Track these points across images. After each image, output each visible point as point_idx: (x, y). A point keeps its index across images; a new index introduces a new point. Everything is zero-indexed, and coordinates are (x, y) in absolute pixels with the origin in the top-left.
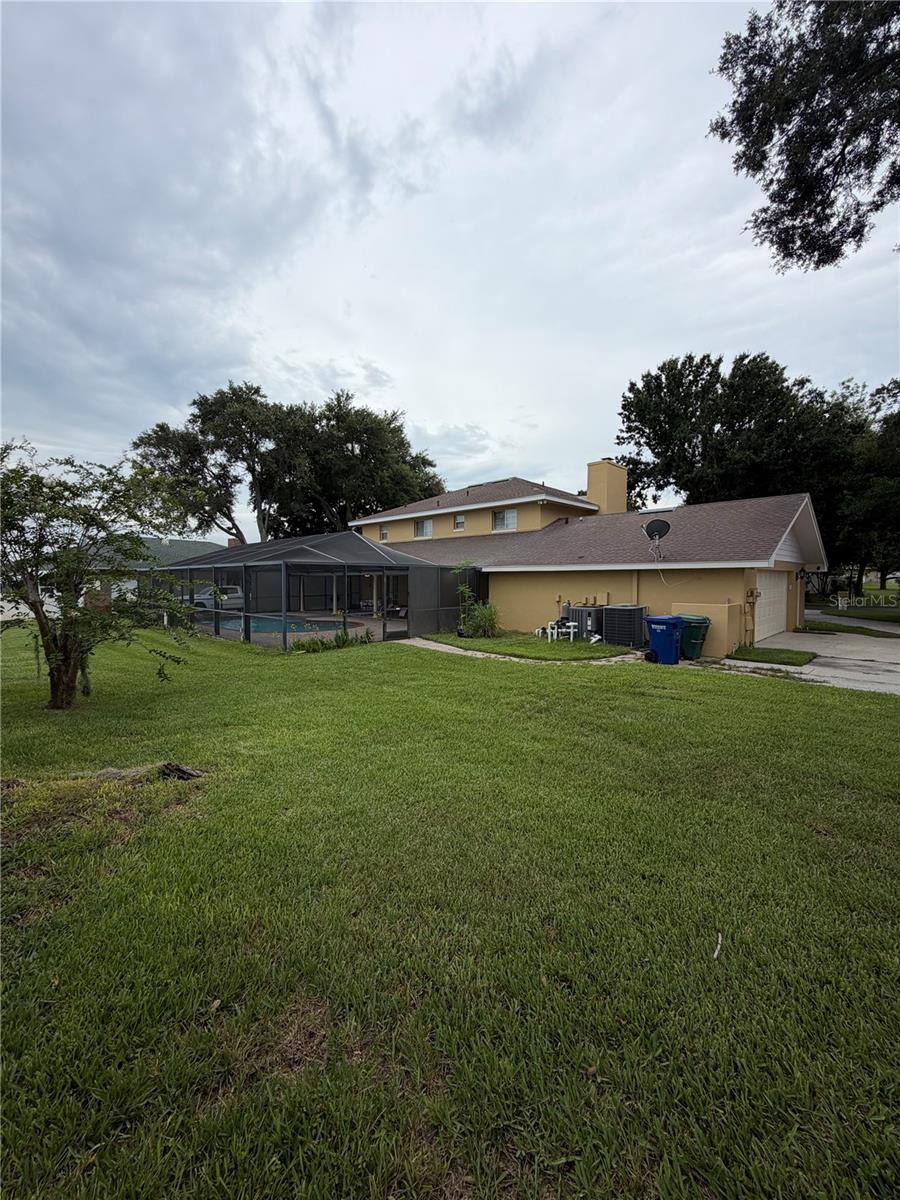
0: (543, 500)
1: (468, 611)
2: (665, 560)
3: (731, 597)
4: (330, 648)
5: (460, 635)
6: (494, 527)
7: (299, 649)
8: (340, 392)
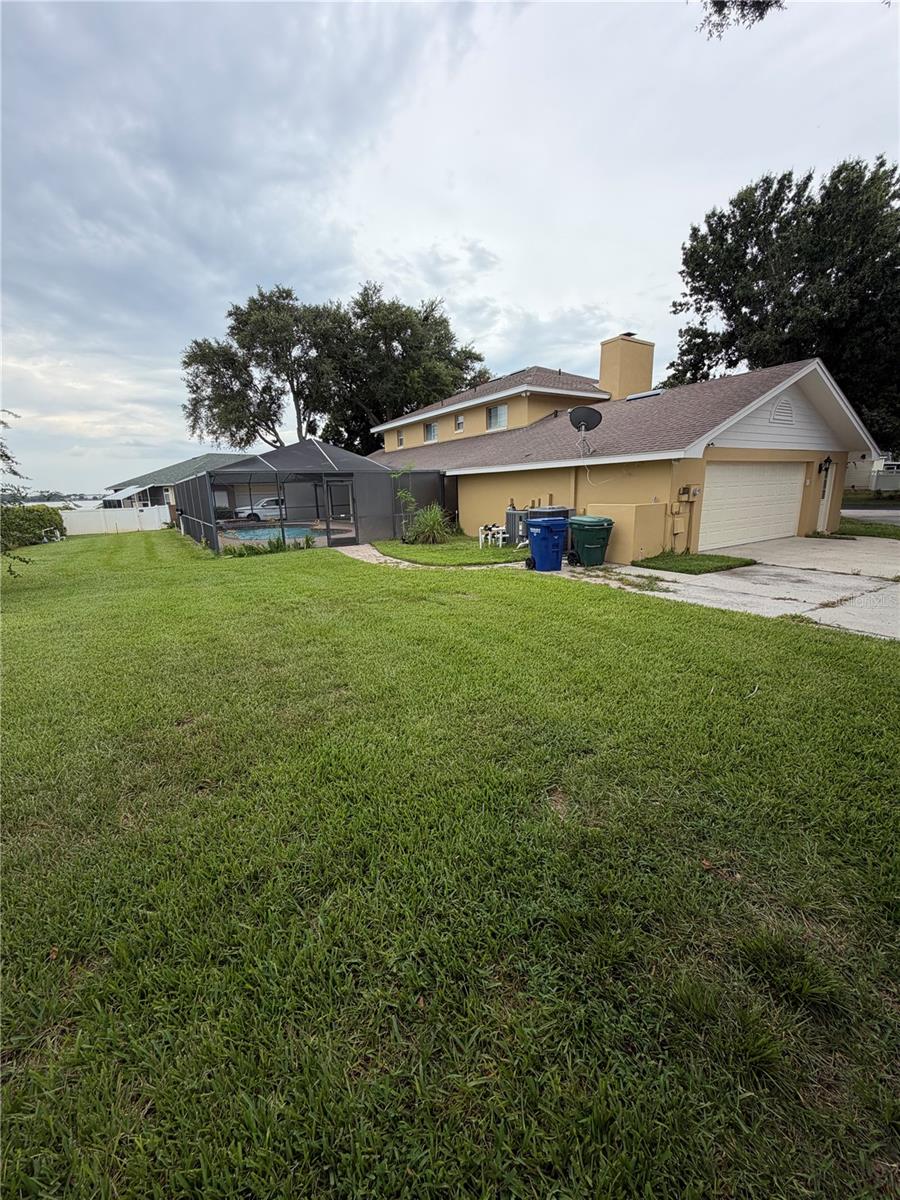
0: (526, 391)
1: (410, 517)
2: (594, 454)
3: (658, 497)
4: (261, 553)
6: (489, 426)
8: (367, 285)
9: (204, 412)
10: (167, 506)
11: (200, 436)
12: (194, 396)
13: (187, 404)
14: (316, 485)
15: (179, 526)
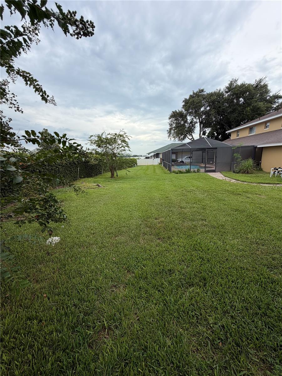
1: (238, 163)
4: (183, 173)
5: (234, 172)
7: (173, 173)
8: (232, 80)
9: (172, 131)
10: (160, 158)
11: (170, 139)
12: (170, 127)
13: (168, 129)
14: (203, 152)
15: (162, 164)
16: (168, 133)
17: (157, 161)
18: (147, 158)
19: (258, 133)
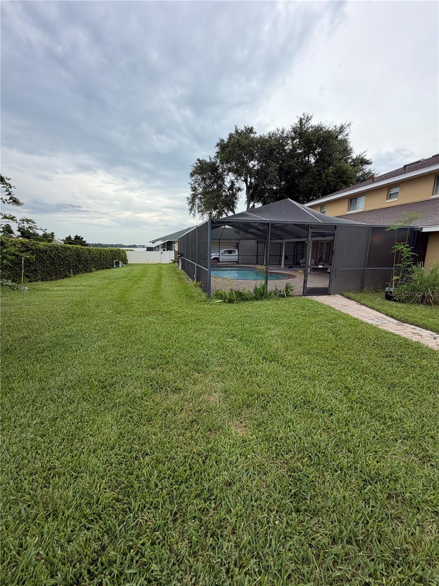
1: (404, 273)
4: (247, 300)
5: (389, 297)
6: (435, 192)
7: (218, 299)
8: (303, 117)
9: (197, 201)
10: (173, 251)
11: (194, 214)
12: (194, 192)
13: (190, 197)
14: (258, 242)
15: (178, 262)
16: (189, 204)
17: (168, 256)
18: (150, 249)
19: (374, 208)
